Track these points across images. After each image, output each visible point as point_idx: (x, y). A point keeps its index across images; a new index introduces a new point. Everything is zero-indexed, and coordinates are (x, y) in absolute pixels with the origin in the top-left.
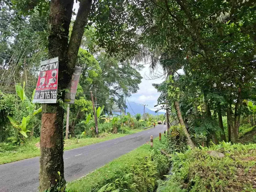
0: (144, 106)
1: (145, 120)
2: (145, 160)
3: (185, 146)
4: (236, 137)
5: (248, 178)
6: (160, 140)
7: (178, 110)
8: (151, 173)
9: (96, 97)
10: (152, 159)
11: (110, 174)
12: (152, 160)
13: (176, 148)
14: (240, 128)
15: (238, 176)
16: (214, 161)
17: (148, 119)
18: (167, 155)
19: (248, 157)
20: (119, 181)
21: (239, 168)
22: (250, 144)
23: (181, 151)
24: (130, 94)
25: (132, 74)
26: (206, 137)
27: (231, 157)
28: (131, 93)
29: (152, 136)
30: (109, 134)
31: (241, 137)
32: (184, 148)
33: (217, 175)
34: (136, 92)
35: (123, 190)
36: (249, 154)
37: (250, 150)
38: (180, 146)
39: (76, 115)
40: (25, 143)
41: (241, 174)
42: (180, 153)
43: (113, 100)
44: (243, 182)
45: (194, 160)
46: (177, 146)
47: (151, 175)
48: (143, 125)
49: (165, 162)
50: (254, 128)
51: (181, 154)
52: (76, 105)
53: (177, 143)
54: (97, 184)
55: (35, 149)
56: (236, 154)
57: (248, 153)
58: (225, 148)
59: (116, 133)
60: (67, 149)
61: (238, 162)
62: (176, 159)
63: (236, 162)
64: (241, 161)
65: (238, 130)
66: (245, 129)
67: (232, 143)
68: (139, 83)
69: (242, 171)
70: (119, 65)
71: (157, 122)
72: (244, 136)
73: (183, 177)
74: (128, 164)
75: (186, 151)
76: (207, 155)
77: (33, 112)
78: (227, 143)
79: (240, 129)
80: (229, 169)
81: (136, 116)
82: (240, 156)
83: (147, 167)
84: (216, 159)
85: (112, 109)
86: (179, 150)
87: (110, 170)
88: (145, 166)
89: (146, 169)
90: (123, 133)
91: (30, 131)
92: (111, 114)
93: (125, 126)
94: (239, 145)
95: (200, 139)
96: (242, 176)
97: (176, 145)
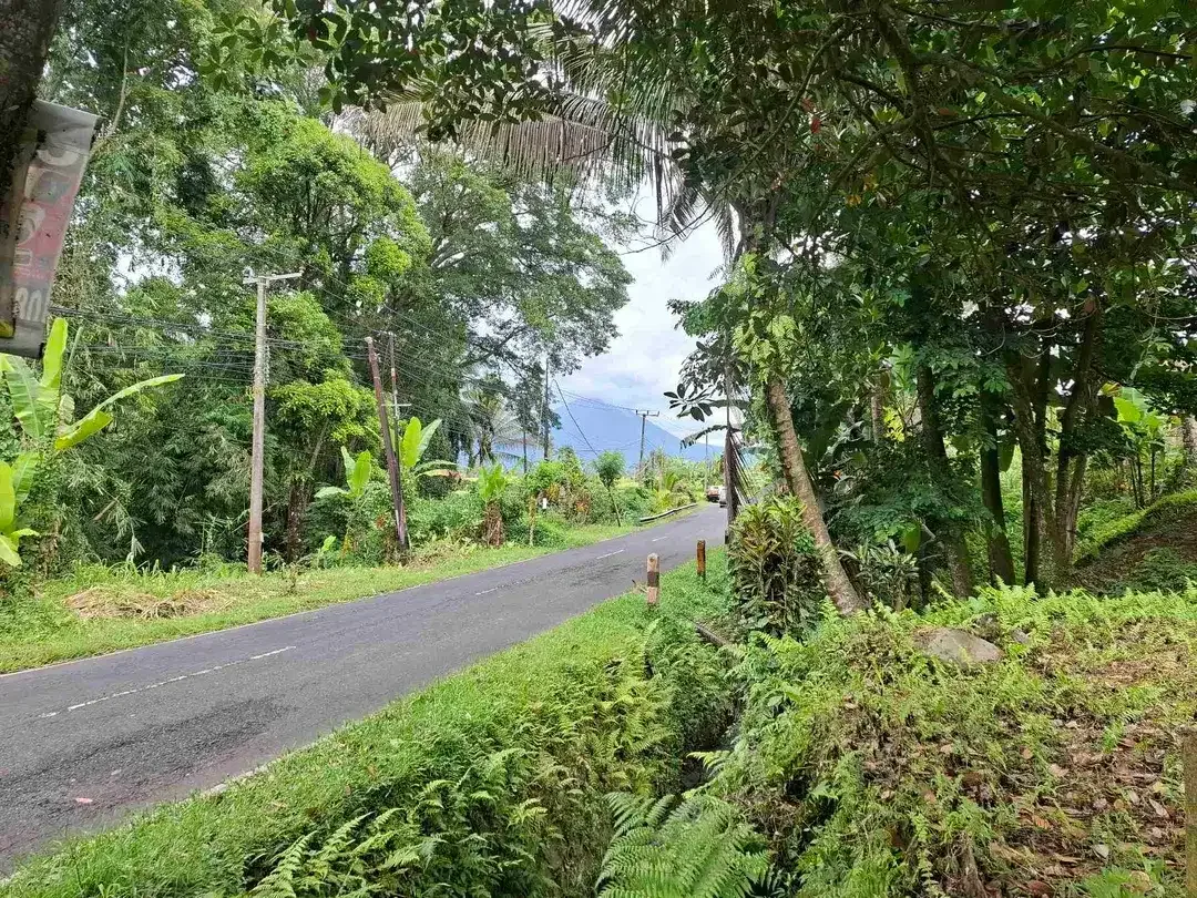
0: (644, 416)
1: (647, 482)
2: (609, 675)
3: (811, 604)
4: (1062, 559)
5: (1118, 781)
6: (702, 573)
7: (782, 428)
8: (636, 739)
9: (393, 370)
10: (649, 669)
11: (397, 756)
12: (649, 673)
13: (762, 617)
14: (1080, 519)
15: (1067, 770)
16: (942, 681)
17: (658, 478)
18: (728, 647)
19: (1117, 660)
20: (443, 792)
21: (1073, 723)
22: (1129, 594)
23: (787, 628)
24: (575, 360)
25: (582, 260)
26: (913, 562)
27: (1032, 662)
28: (579, 354)
29: (655, 556)
30: (462, 549)
31: (1086, 561)
32: (804, 613)
33: (954, 763)
34: (605, 349)
35: (466, 837)
36: (1123, 644)
37: (1128, 624)
38: (783, 604)
39: (309, 457)
40: (13, 592)
41: (1082, 758)
42: (786, 636)
43: (493, 388)
44: (1091, 805)
45: (847, 675)
46: (769, 604)
47: (636, 747)
48: (633, 508)
49: (716, 679)
50: (1147, 517)
51: (786, 646)
52: (306, 407)
53: (770, 590)
54: (301, 819)
55: (58, 623)
56: (1058, 645)
57: (1120, 638)
58: (1004, 619)
59: (501, 543)
60: (233, 624)
61: (1065, 687)
62: (762, 671)
63: (1058, 692)
64: (1085, 685)
65: (1074, 527)
66: (1105, 523)
67: (1042, 592)
68: (616, 307)
69: (1087, 740)
70: (519, 217)
71: (702, 495)
72: (1098, 555)
73: (780, 771)
74: (511, 697)
75: (813, 627)
76: (910, 654)
77: (51, 436)
78: (1018, 588)
79: (1079, 522)
80: (1022, 727)
81: (600, 464)
82: (1081, 656)
83: (619, 710)
84: (958, 671)
85: (491, 429)
86: (779, 622)
87: (400, 733)
88: (607, 705)
89: (611, 719)
90: (531, 543)
91: (37, 534)
92: (485, 452)
93: (544, 510)
94: (1073, 600)
95: (884, 572)
96: (1088, 766)
97: (767, 599)
